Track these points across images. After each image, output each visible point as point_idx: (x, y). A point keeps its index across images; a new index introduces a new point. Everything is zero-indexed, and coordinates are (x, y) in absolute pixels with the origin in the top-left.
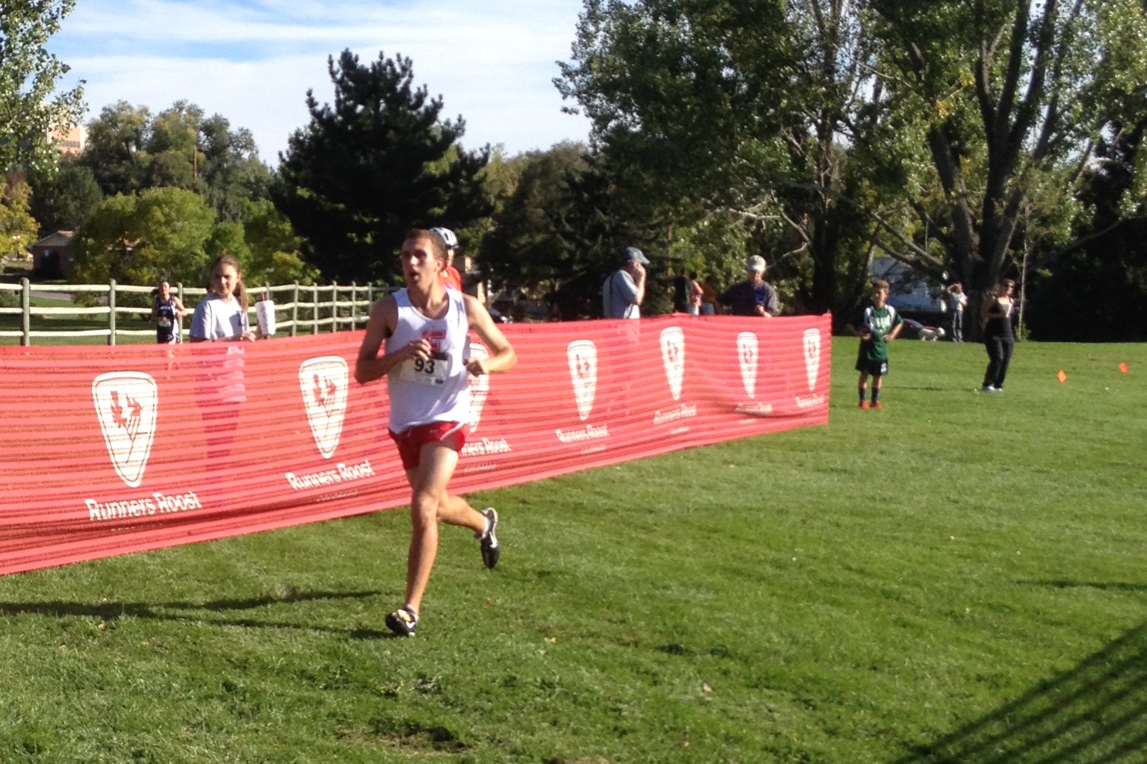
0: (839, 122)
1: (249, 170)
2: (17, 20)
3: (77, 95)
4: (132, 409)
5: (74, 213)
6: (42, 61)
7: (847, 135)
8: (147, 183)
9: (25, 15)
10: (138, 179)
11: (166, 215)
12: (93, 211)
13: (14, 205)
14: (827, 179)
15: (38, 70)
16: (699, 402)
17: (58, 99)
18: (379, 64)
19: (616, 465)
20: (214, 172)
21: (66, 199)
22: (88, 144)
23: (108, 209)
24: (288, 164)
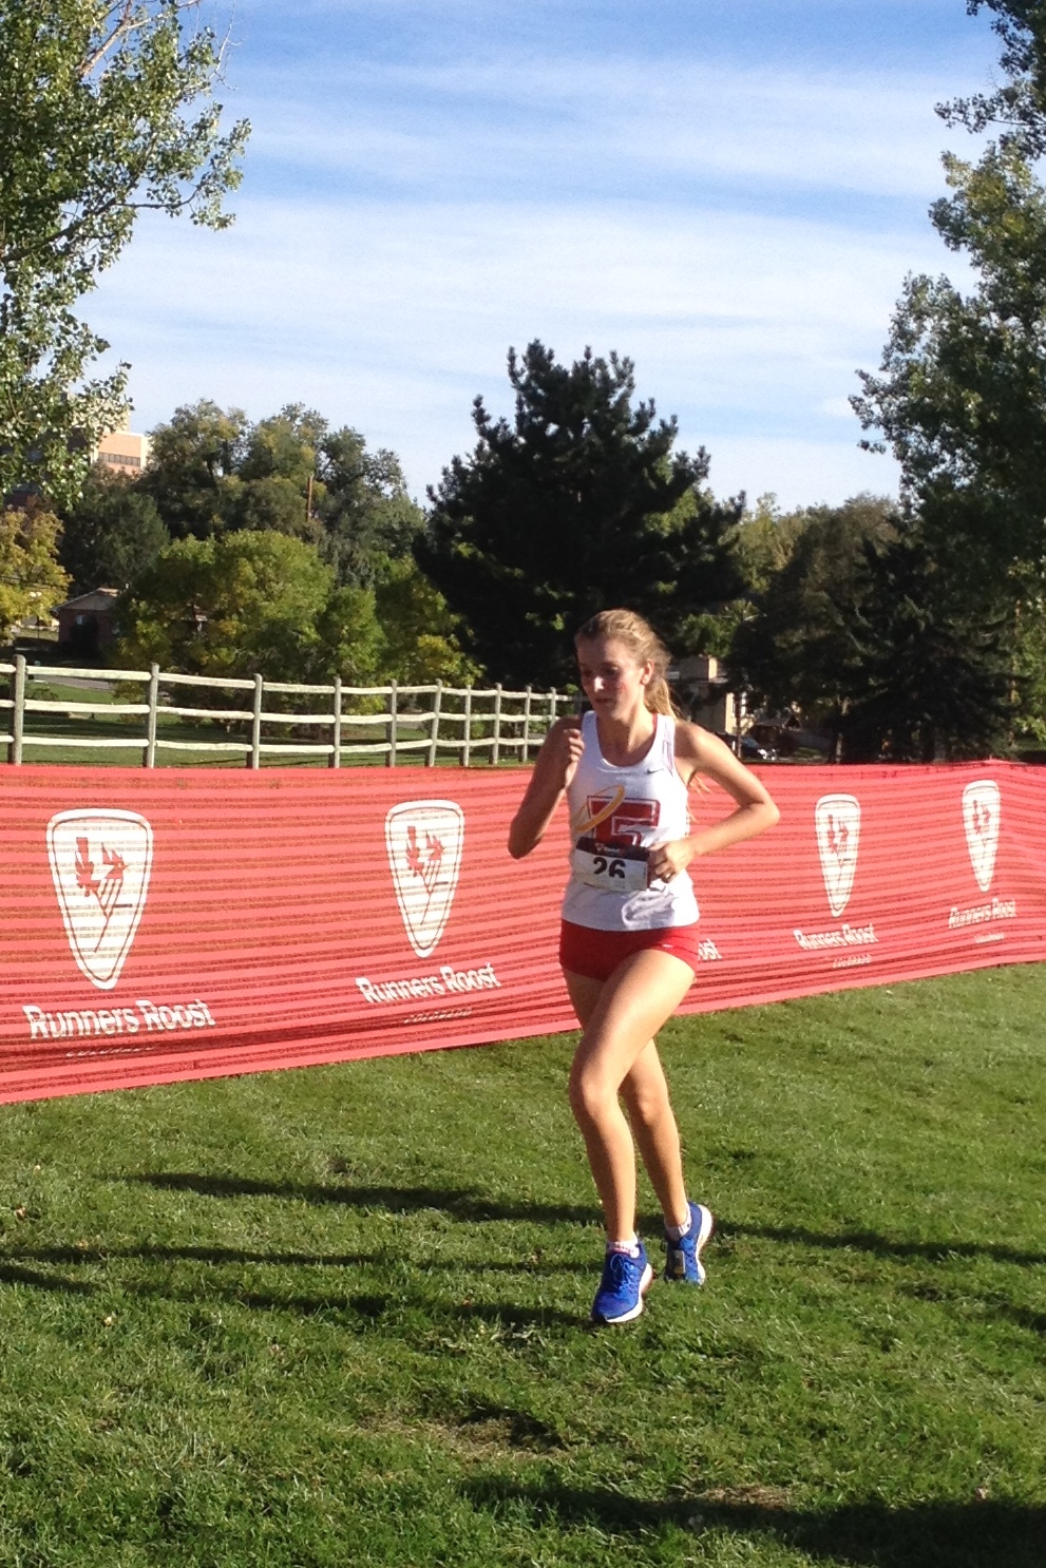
1: (392, 512)
2: (30, 269)
3: (117, 384)
4: (110, 868)
5: (123, 562)
6: (68, 333)
8: (236, 523)
9: (42, 263)
10: (223, 516)
11: (259, 573)
12: (150, 561)
13: (35, 546)
15: (59, 345)
16: (1020, 897)
17: (87, 390)
18: (585, 364)
19: (887, 986)
20: (338, 511)
21: (113, 540)
22: (151, 461)
23: (172, 559)
24: (440, 505)
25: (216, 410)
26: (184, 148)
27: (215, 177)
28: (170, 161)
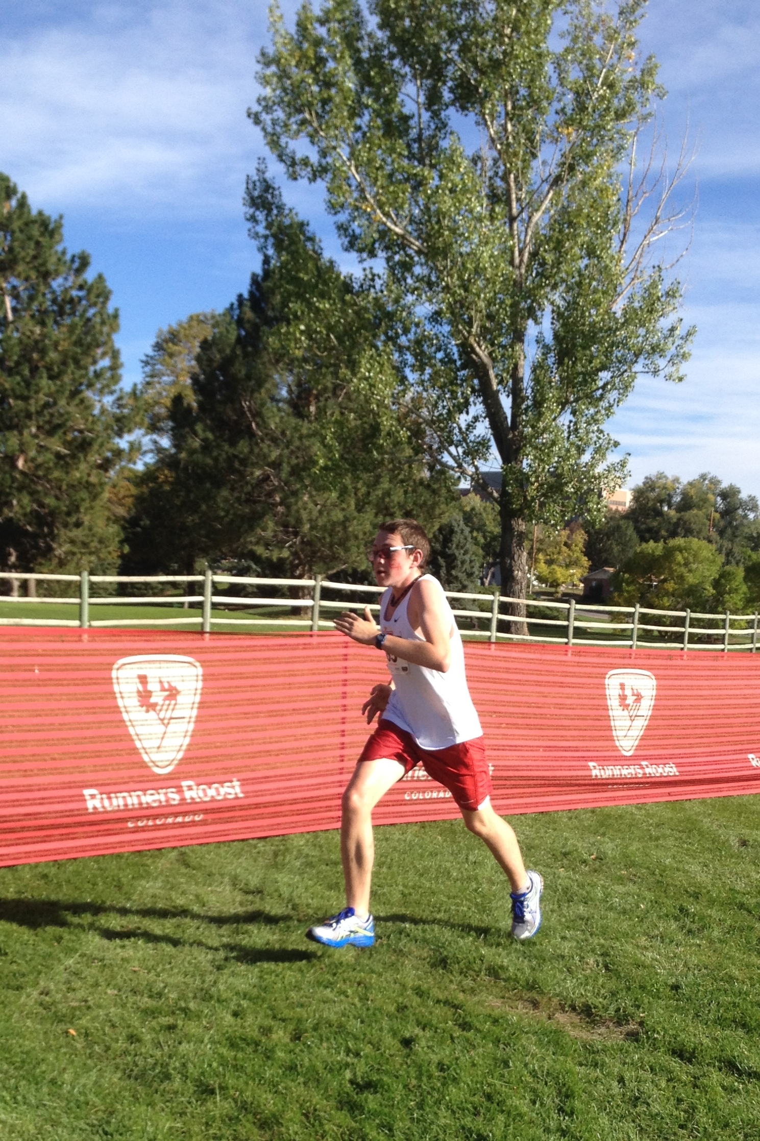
1: (753, 527)
2: (583, 407)
3: (623, 464)
4: (635, 697)
5: (616, 554)
6: (600, 438)
8: (673, 534)
9: (589, 403)
10: (667, 531)
11: (685, 559)
12: (630, 554)
13: (573, 547)
15: (596, 445)
17: (609, 467)
20: (726, 527)
21: (611, 544)
22: (632, 504)
23: (642, 553)
25: (666, 477)
26: (662, 342)
27: (678, 356)
28: (656, 349)
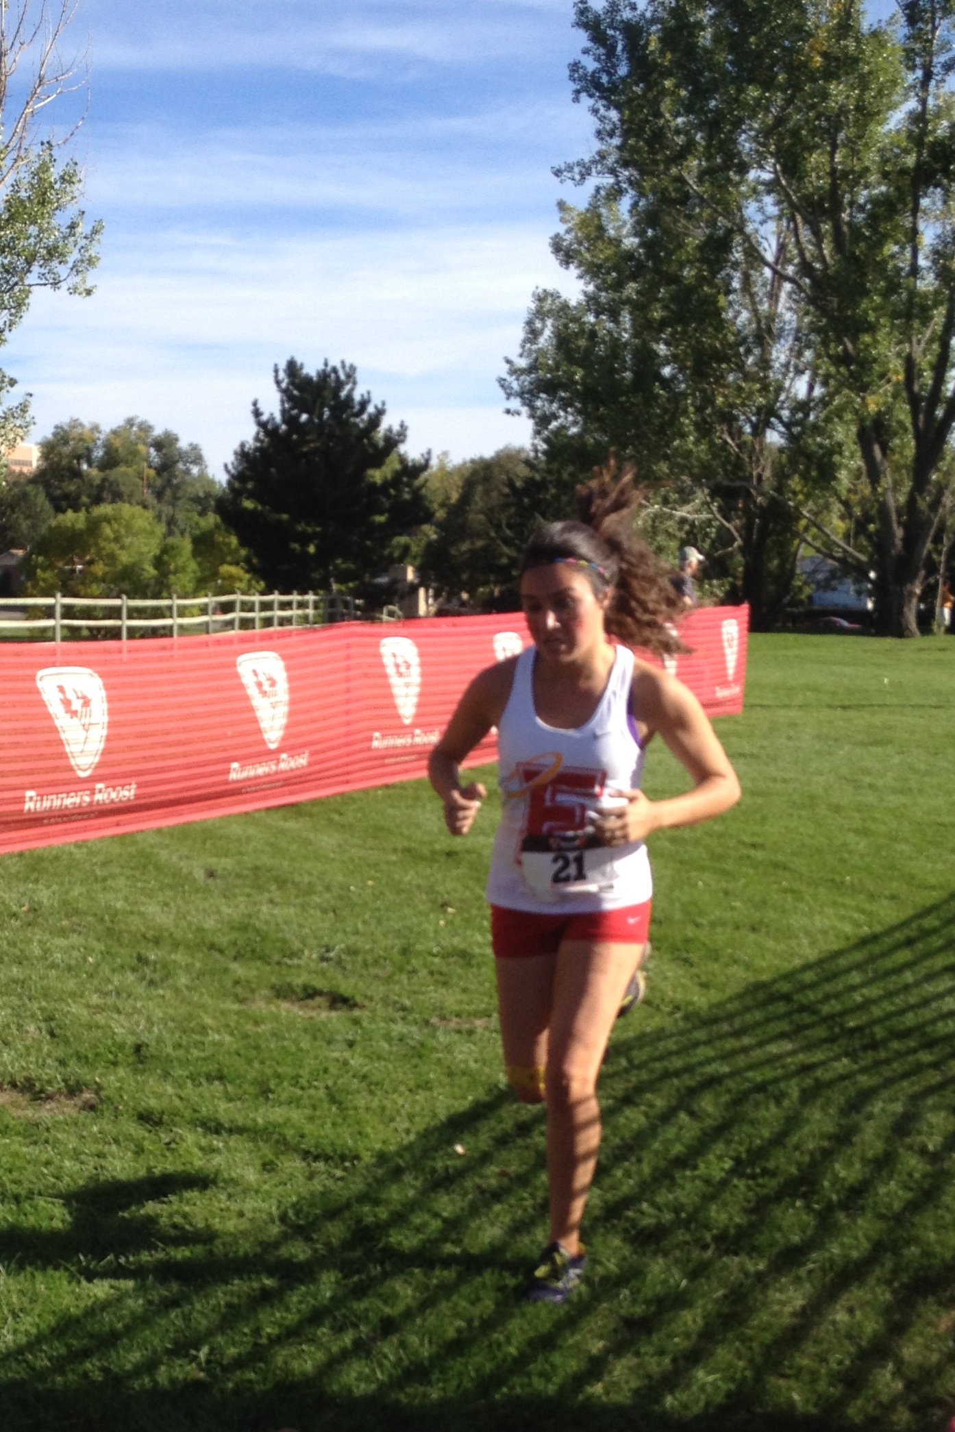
0: (773, 419)
1: (198, 485)
3: (24, 408)
4: (82, 701)
5: (26, 532)
7: (780, 432)
8: (98, 500)
10: (88, 496)
11: (113, 531)
12: (44, 530)
14: (760, 477)
20: (164, 487)
21: (18, 518)
22: (40, 462)
23: (58, 527)
24: (233, 476)
25: (81, 425)
26: (61, 244)
27: (82, 261)
28: (53, 252)
